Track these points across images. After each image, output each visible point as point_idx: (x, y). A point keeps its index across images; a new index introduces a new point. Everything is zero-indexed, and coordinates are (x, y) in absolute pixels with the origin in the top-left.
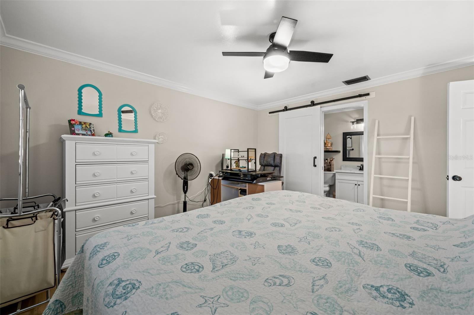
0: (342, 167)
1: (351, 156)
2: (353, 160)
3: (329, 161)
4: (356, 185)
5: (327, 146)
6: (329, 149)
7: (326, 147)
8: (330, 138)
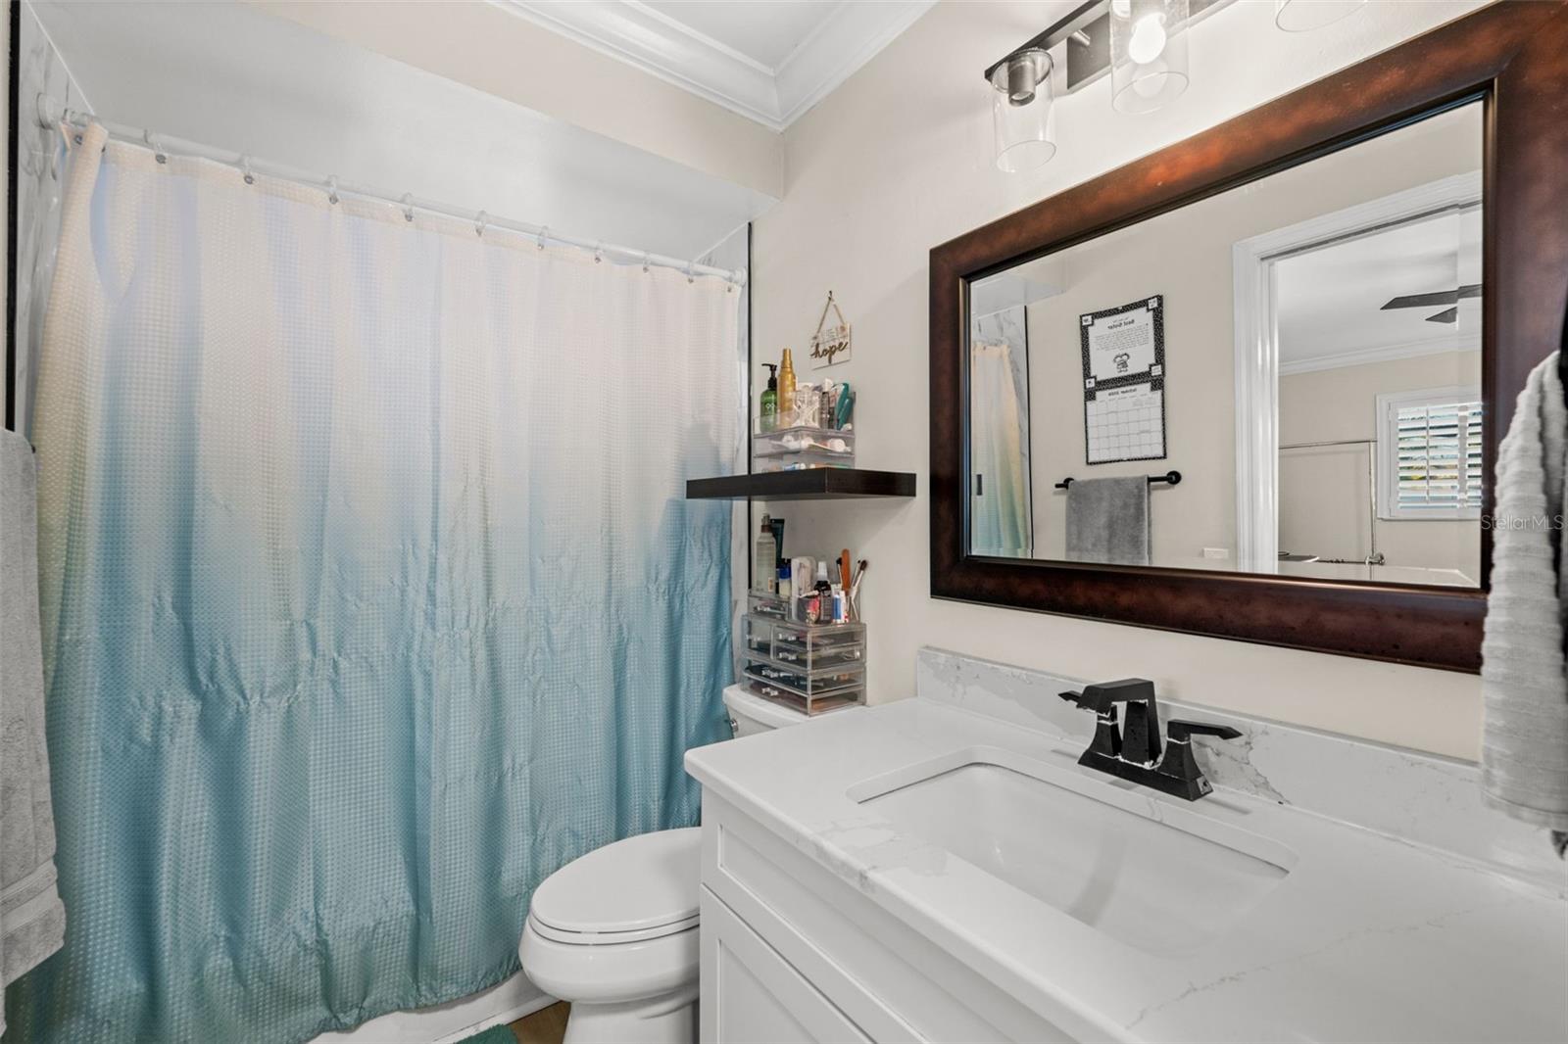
0: (921, 666)
3: (801, 586)
5: (783, 421)
8: (841, 344)
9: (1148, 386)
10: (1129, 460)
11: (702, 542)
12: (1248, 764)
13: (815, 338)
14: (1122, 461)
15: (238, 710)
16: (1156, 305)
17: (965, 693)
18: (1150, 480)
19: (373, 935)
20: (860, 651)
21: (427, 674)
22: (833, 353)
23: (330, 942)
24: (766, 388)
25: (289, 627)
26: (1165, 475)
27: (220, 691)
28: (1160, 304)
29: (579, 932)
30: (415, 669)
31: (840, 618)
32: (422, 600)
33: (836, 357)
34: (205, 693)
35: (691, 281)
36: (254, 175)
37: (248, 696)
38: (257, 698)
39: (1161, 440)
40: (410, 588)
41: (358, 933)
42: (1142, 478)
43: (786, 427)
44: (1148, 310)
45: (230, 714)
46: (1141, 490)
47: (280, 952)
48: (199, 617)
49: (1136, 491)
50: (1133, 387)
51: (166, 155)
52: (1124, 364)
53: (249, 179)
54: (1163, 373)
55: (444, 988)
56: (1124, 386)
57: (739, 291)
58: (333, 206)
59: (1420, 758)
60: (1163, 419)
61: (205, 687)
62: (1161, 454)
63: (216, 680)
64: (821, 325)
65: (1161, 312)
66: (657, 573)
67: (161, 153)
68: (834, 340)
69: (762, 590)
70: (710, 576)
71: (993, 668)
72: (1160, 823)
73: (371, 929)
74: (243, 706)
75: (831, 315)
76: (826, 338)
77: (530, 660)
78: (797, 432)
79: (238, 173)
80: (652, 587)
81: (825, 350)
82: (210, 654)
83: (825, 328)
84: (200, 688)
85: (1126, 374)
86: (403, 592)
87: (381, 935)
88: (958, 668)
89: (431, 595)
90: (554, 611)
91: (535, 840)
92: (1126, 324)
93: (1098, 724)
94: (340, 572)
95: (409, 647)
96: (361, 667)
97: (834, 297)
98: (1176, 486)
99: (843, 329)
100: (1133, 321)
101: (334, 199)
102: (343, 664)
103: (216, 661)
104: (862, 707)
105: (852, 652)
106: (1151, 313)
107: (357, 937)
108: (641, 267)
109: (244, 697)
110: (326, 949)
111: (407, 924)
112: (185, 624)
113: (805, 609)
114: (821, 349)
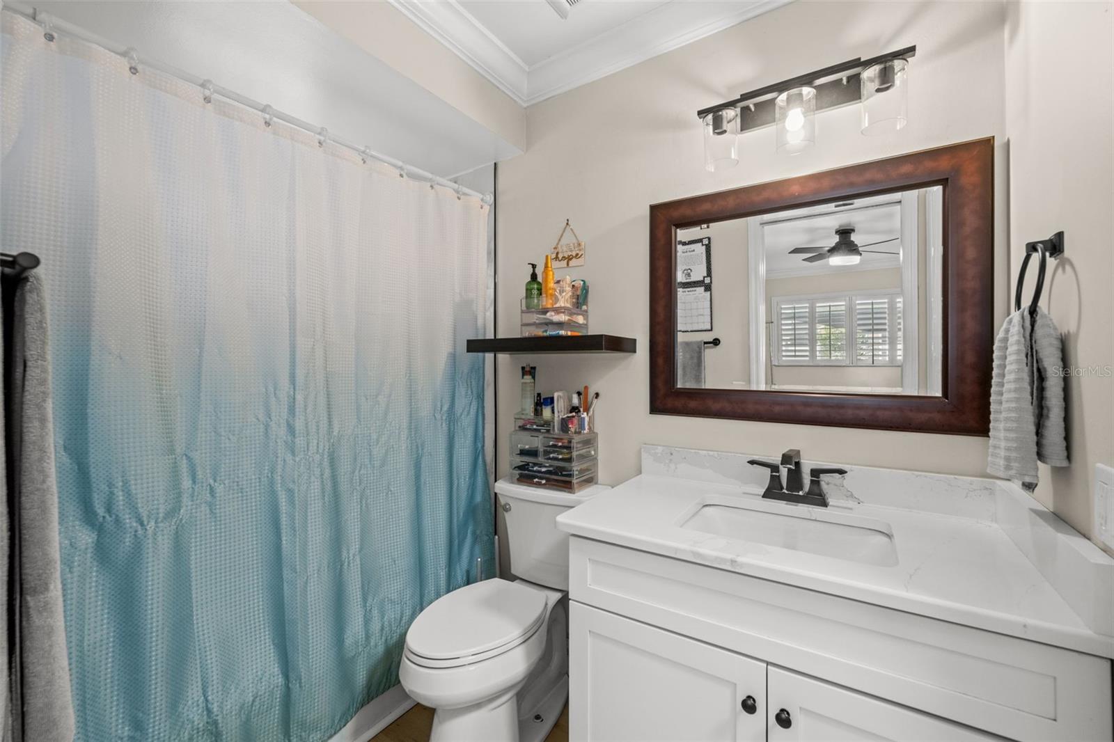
0: (644, 455)
1: (712, 381)
2: (716, 406)
3: (560, 410)
4: (749, 706)
5: (546, 302)
6: (560, 325)
7: (545, 311)
8: (577, 255)
9: (703, 288)
10: (691, 331)
11: (467, 382)
12: (843, 486)
13: (555, 248)
14: (688, 331)
15: (135, 535)
16: (707, 243)
17: (676, 468)
18: (705, 343)
19: (252, 708)
20: (594, 450)
21: (290, 492)
22: (571, 259)
23: (220, 721)
24: (529, 279)
25: (174, 460)
26: (712, 340)
27: (118, 521)
28: (709, 242)
29: (458, 658)
30: (278, 487)
31: (585, 429)
32: (283, 431)
33: (572, 263)
34: (102, 524)
35: (459, 198)
36: (140, 67)
37: (145, 523)
38: (152, 523)
39: (709, 320)
40: (272, 424)
41: (242, 708)
42: (701, 342)
43: (549, 306)
44: (703, 245)
45: (128, 540)
46: (700, 349)
47: (178, 738)
48: (95, 457)
49: (697, 349)
50: (693, 289)
51: (55, 35)
52: (689, 275)
53: (133, 70)
54: (711, 282)
55: (311, 736)
56: (689, 288)
57: (487, 209)
58: (206, 104)
59: (920, 473)
60: (711, 308)
61: (101, 519)
62: (710, 328)
63: (114, 511)
64: (560, 240)
65: (710, 247)
66: (442, 406)
67: (51, 32)
68: (571, 251)
69: (527, 414)
70: (472, 406)
71: (695, 452)
72: (815, 520)
73: (250, 704)
74: (140, 532)
75: (568, 233)
76: (565, 249)
77: (357, 475)
78: (558, 311)
79: (124, 64)
80: (438, 416)
81: (564, 257)
82: (107, 488)
83: (563, 242)
84: (97, 519)
85: (690, 280)
86: (267, 427)
87: (257, 707)
88: (672, 454)
89: (291, 429)
90: (374, 436)
91: (366, 611)
92: (690, 251)
93: (771, 475)
94: (215, 412)
95: (273, 470)
96: (234, 490)
97: (569, 223)
98: (718, 346)
99: (579, 245)
100: (694, 250)
101: (207, 100)
102: (220, 489)
103: (114, 494)
104: (596, 486)
105: (590, 452)
106: (704, 247)
107: (240, 711)
108: (429, 184)
109: (142, 524)
110: (217, 728)
111: (278, 694)
112: (79, 464)
113: (567, 426)
114: (560, 256)
